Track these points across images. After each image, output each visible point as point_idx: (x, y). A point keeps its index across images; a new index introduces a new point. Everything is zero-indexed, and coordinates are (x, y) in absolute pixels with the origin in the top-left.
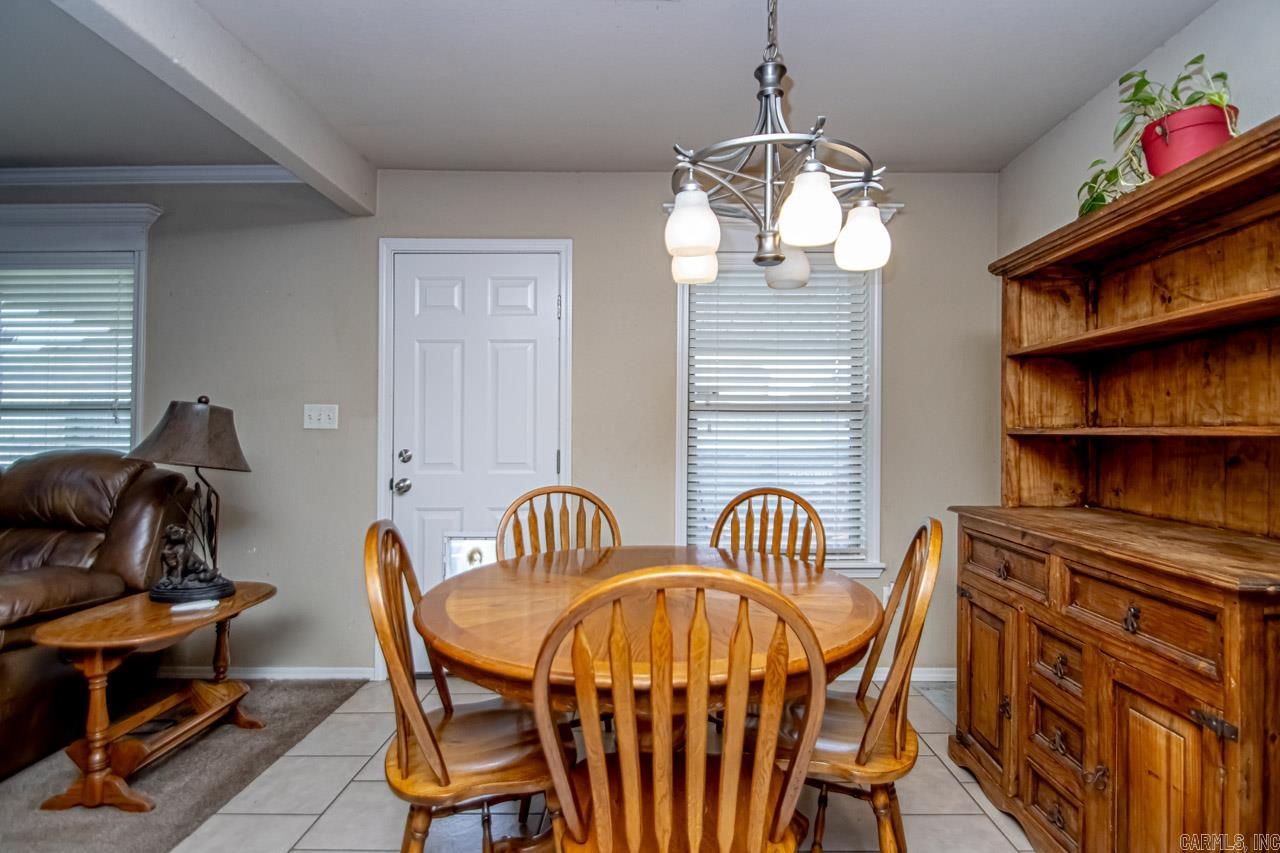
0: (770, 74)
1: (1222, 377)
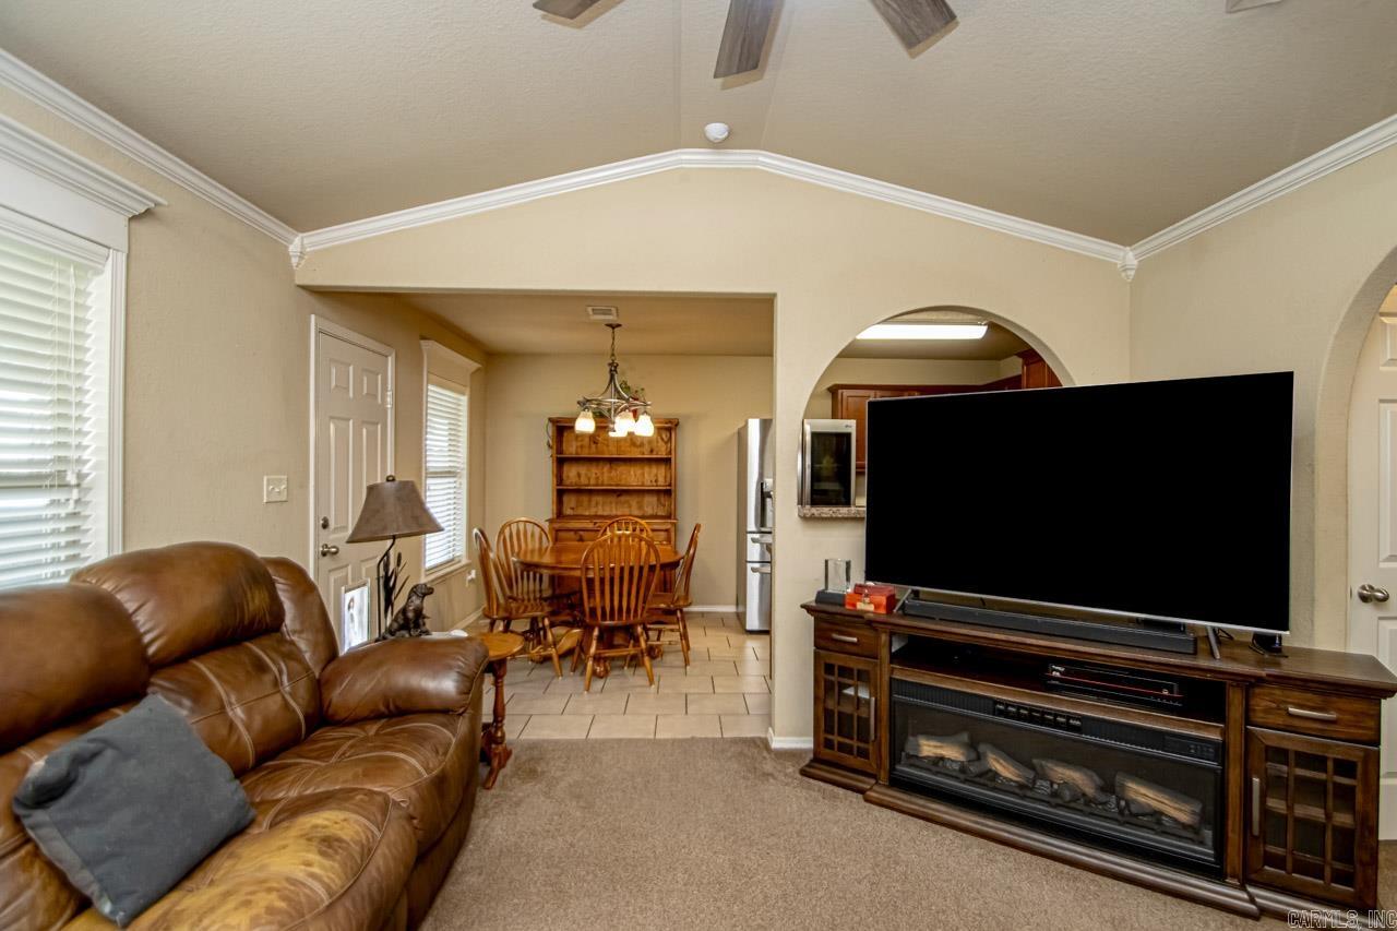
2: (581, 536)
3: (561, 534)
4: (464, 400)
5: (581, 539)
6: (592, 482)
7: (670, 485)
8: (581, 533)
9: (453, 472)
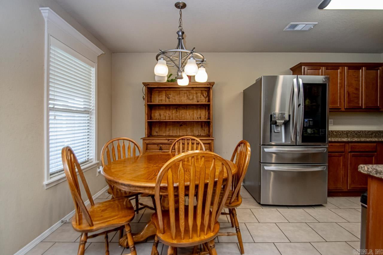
0: (180, 33)
1: (179, 112)
2: (161, 147)
3: (149, 146)
4: (93, 71)
5: (161, 149)
6: (167, 118)
7: (210, 119)
8: (161, 145)
9: (89, 111)
